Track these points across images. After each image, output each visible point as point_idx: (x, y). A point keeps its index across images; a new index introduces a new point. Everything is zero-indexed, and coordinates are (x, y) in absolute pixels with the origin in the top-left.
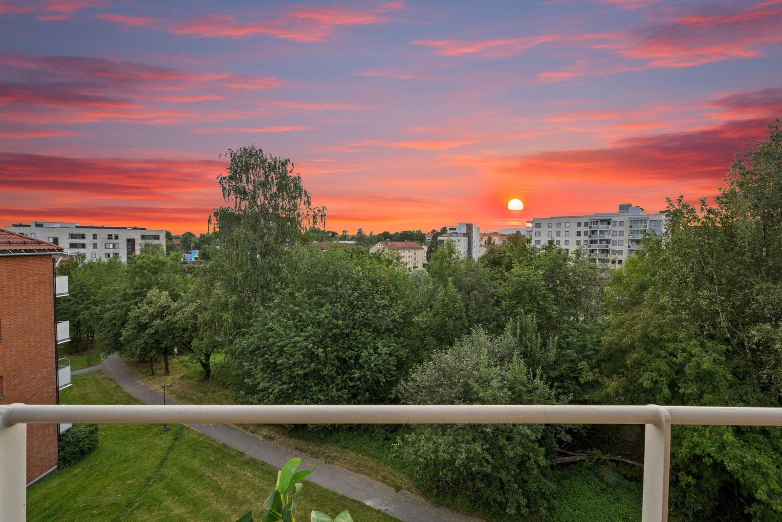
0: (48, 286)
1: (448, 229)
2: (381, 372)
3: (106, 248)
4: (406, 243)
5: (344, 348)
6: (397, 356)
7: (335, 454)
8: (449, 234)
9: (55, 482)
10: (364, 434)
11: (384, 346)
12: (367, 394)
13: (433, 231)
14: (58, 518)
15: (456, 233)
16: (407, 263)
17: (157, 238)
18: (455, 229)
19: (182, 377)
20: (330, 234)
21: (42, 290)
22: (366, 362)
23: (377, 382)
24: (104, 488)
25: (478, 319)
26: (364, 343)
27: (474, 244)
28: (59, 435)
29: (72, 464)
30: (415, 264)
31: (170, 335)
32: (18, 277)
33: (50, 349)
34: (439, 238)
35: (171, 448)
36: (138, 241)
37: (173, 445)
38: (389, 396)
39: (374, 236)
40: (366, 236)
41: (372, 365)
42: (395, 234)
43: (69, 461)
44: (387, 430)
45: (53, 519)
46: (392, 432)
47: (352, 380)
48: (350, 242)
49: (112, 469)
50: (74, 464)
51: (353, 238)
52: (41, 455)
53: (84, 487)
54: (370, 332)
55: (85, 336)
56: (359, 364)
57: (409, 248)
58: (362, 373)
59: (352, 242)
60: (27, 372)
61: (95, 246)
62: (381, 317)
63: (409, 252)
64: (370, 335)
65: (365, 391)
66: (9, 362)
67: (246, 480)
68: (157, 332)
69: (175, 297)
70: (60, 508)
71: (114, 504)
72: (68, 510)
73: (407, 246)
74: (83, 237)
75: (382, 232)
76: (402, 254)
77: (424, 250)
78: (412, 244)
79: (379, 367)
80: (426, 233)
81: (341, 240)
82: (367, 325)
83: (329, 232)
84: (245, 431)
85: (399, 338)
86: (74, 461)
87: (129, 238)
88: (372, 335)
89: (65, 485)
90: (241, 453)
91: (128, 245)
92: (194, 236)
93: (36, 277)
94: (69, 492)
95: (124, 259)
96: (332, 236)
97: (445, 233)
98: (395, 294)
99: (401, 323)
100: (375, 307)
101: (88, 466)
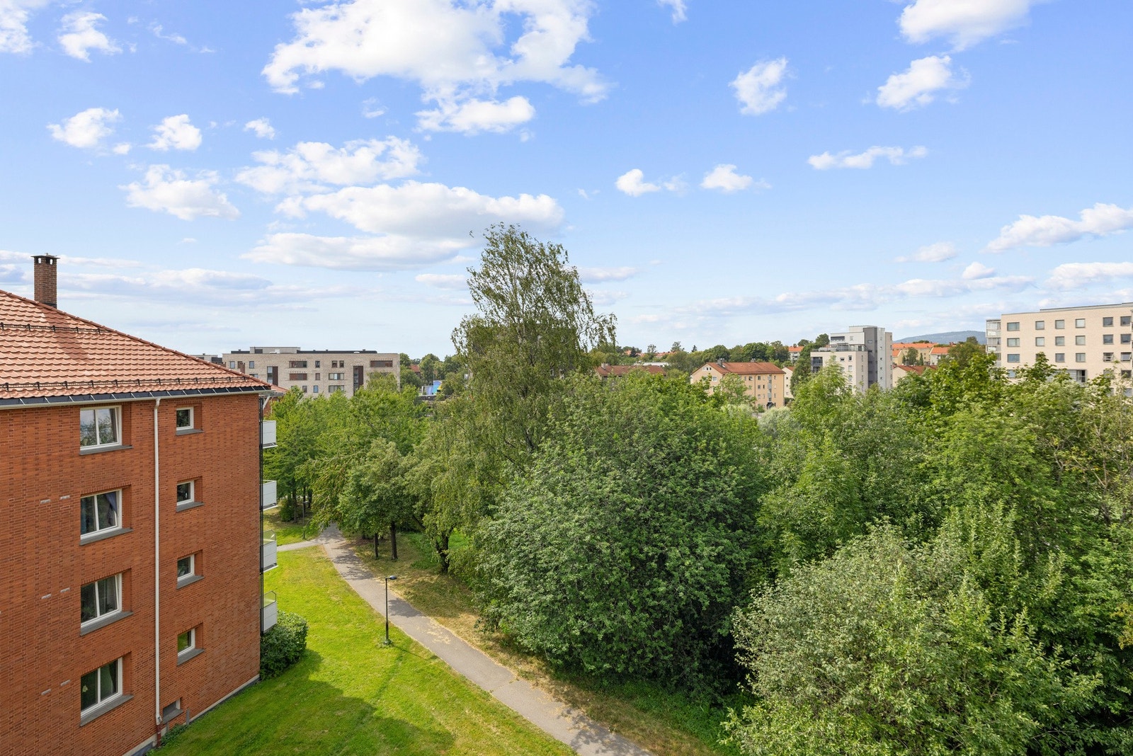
0: (253, 434)
1: (830, 338)
2: (702, 588)
3: (330, 379)
4: (753, 365)
5: (640, 542)
6: (730, 562)
7: (628, 718)
8: (833, 346)
9: (255, 698)
10: (676, 691)
11: (707, 543)
12: (679, 623)
13: (803, 343)
14: (255, 750)
15: (845, 345)
16: (755, 399)
17: (389, 364)
18: (843, 338)
19: (413, 565)
20: (629, 353)
21: (247, 440)
22: (676, 568)
23: (697, 604)
24: (309, 717)
25: (884, 505)
26: (674, 536)
27: (880, 364)
28: (262, 634)
29: (275, 675)
30: (770, 399)
31: (397, 504)
32: (222, 422)
33: (254, 517)
34: (813, 354)
35: (394, 670)
36: (368, 369)
37: (396, 667)
38: (719, 630)
39: (700, 353)
40: (686, 353)
41: (687, 574)
42: (734, 349)
43: (273, 671)
44: (716, 689)
45: (249, 749)
46: (725, 693)
47: (654, 596)
48: (659, 364)
49: (320, 691)
50: (278, 676)
51: (665, 357)
52: (242, 658)
53: (286, 711)
54: (683, 517)
55: (301, 497)
56: (666, 571)
57: (759, 374)
58: (671, 587)
59: (663, 364)
60: (230, 546)
61: (318, 375)
62: (702, 494)
63: (759, 378)
64: (684, 524)
65: (676, 617)
66: (209, 532)
67: (491, 739)
68: (380, 499)
69: (406, 450)
70: (258, 737)
71: (320, 743)
72: (267, 740)
73: (754, 370)
74: (304, 365)
75: (712, 346)
76: (747, 383)
77: (786, 376)
78: (764, 365)
79: (699, 578)
80: (790, 344)
81: (645, 360)
82: (679, 507)
83: (627, 349)
84: (493, 659)
85: (734, 530)
86: (277, 672)
87: (357, 364)
88: (688, 524)
89: (266, 704)
90: (485, 693)
91: (355, 375)
92: (437, 359)
93: (241, 423)
94: (269, 715)
95: (349, 395)
96: (631, 356)
97: (824, 346)
98: (726, 456)
99: (737, 506)
100: (691, 476)
101: (294, 682)
